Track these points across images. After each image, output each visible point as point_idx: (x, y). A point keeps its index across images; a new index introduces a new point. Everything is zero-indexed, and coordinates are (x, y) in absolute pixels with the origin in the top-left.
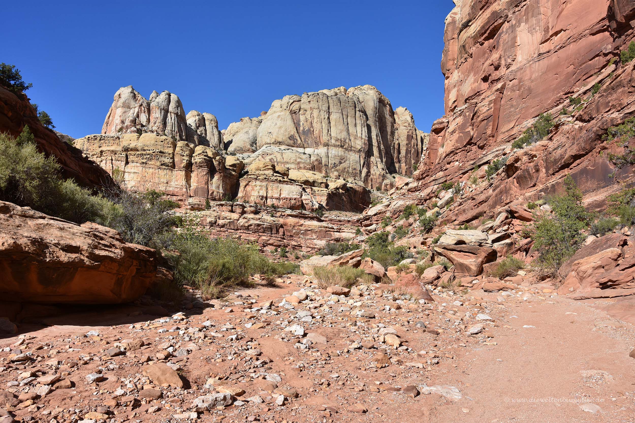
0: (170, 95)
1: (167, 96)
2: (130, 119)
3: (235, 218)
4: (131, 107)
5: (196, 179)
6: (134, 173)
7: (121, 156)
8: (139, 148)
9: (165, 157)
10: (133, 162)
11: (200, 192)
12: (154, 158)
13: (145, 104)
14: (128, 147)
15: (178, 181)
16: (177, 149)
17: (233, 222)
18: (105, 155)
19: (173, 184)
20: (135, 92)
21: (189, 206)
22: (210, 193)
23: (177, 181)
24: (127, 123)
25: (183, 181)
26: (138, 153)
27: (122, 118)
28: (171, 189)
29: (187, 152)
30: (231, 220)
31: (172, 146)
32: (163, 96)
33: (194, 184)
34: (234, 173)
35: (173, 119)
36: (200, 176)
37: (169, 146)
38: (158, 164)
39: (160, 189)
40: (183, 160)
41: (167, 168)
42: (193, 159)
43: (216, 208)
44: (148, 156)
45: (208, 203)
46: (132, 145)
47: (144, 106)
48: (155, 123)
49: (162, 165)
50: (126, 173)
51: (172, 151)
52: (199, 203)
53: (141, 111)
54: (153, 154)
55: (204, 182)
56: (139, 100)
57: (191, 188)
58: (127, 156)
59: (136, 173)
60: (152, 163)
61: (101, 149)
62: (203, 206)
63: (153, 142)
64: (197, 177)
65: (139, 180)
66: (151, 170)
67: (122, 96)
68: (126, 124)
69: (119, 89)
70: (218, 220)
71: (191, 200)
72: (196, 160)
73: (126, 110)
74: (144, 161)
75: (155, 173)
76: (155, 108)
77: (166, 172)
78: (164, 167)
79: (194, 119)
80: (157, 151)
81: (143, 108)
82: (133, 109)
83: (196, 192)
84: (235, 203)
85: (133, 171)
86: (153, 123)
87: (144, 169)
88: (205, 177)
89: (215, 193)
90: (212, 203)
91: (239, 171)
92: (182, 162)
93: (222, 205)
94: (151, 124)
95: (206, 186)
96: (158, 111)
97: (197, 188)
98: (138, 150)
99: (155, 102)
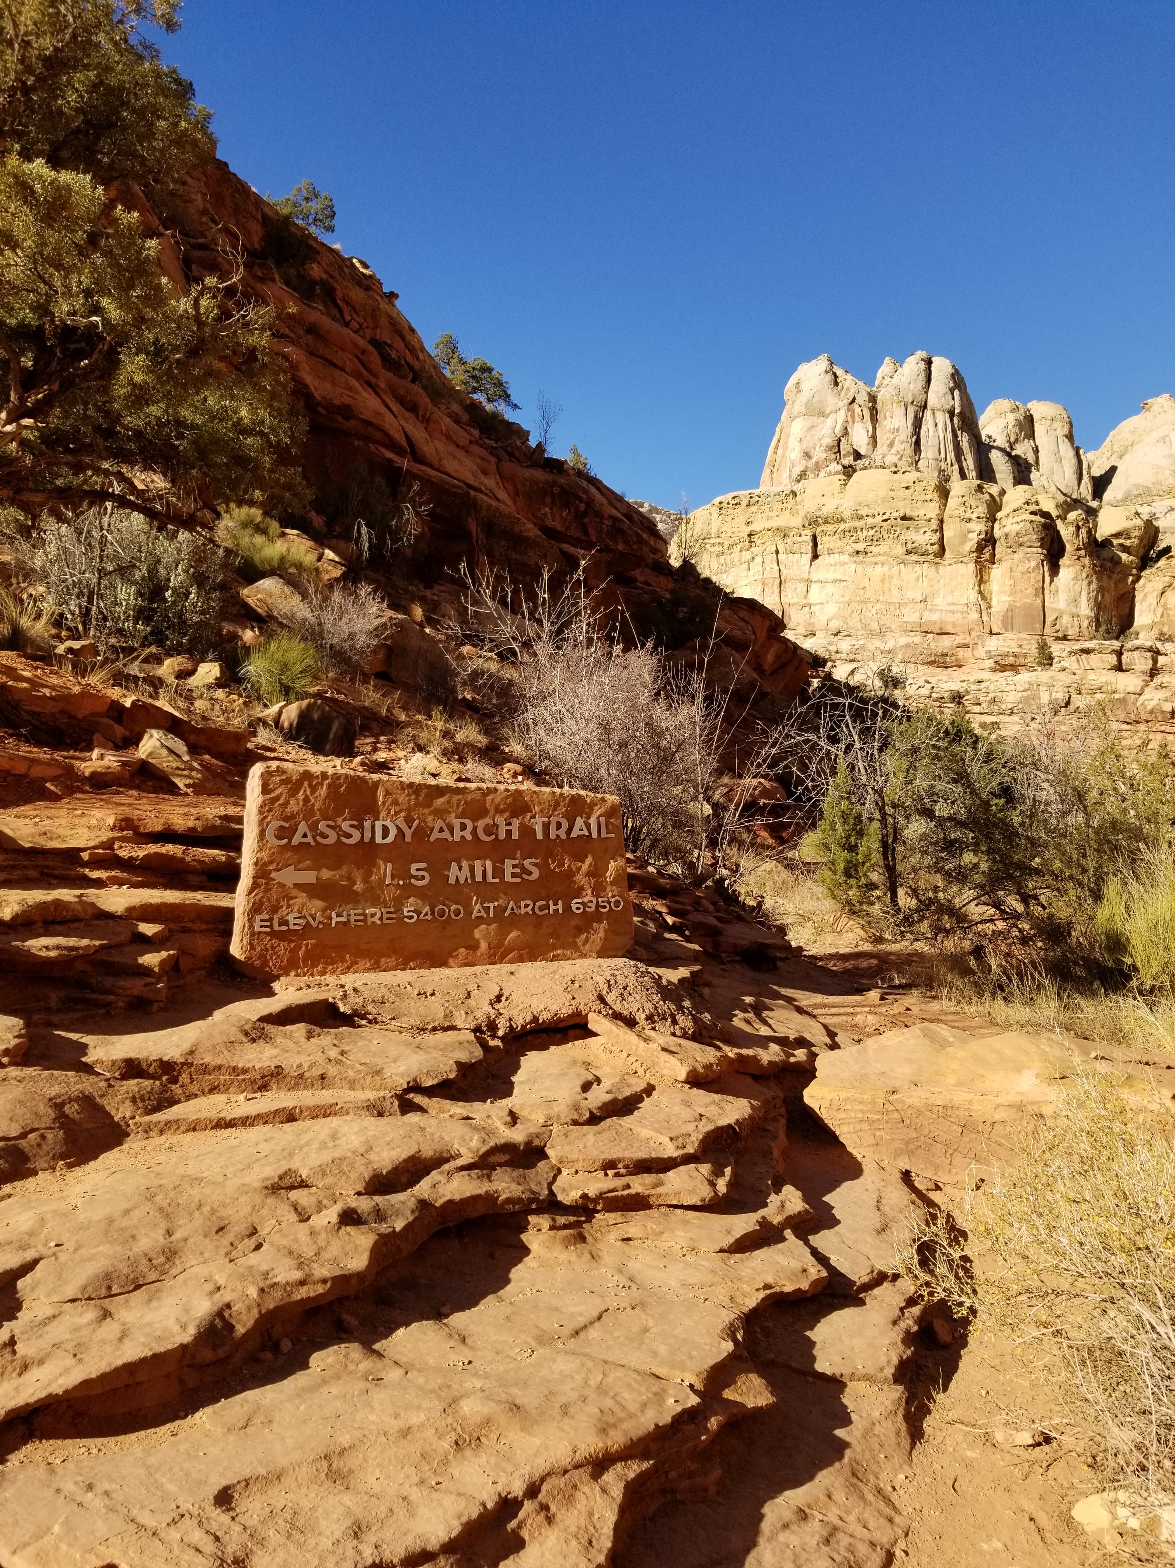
0: (929, 363)
1: (922, 365)
2: (824, 444)
3: (1131, 689)
4: (828, 411)
5: (1009, 582)
6: (836, 581)
7: (800, 539)
8: (847, 514)
9: (917, 528)
10: (830, 552)
11: (1018, 621)
12: (886, 536)
13: (862, 398)
14: (818, 513)
15: (956, 593)
16: (952, 502)
17: (1123, 701)
18: (759, 542)
19: (940, 601)
20: (836, 369)
21: (988, 662)
22: (1049, 620)
23: (952, 592)
24: (819, 454)
25: (971, 591)
26: (843, 526)
27: (804, 446)
28: (935, 617)
29: (980, 509)
30: (1117, 696)
31: (937, 498)
32: (913, 365)
33: (1000, 599)
34: (1124, 557)
35: (940, 426)
36: (1018, 574)
37: (928, 497)
38: (900, 550)
39: (906, 619)
40: (969, 532)
41: (922, 559)
42: (997, 525)
43: (1071, 663)
44: (871, 532)
45: (1043, 647)
46: (828, 510)
47: (862, 403)
48: (891, 445)
49: (909, 552)
50: (814, 586)
51: (937, 511)
52: (1016, 650)
53: (853, 416)
54: (885, 524)
55: (1031, 591)
56: (848, 389)
57: (993, 610)
58: (814, 538)
59: (840, 581)
60: (882, 552)
61: (751, 528)
62: (1029, 660)
63: (883, 492)
64: (1011, 577)
65: (846, 599)
66: (879, 569)
67: (802, 387)
68: (814, 460)
69: (795, 369)
70: (1074, 696)
71: (993, 644)
72: (1006, 530)
73: (815, 420)
74: (860, 546)
75: (892, 577)
76: (889, 403)
77: (919, 573)
78: (914, 558)
79: (1002, 422)
80: (895, 514)
81: (857, 410)
82: (833, 416)
83: (1008, 623)
84: (1129, 645)
85: (831, 576)
86: (885, 447)
87: (860, 568)
88: (1033, 575)
89: (1066, 620)
90: (1056, 649)
91: (1141, 552)
92: (964, 538)
93: (1087, 651)
94: (882, 448)
95: (1039, 601)
96: (899, 411)
97: (1011, 609)
98: (842, 520)
99: (888, 389)
